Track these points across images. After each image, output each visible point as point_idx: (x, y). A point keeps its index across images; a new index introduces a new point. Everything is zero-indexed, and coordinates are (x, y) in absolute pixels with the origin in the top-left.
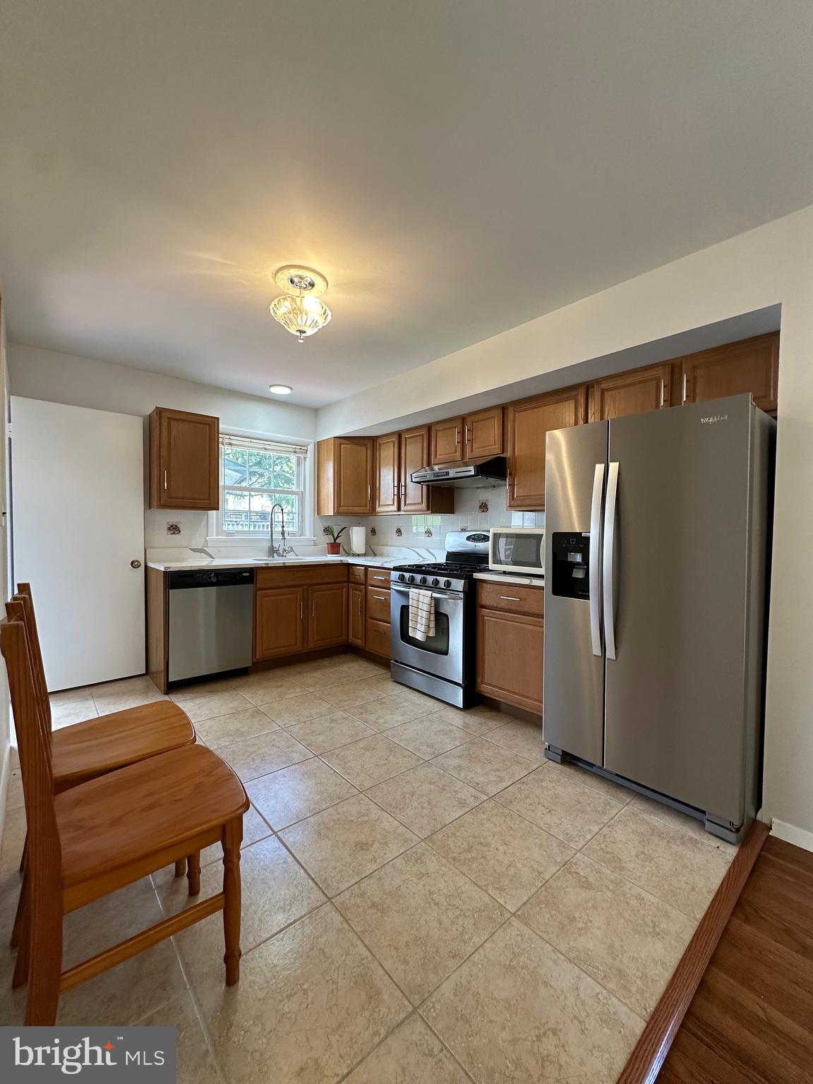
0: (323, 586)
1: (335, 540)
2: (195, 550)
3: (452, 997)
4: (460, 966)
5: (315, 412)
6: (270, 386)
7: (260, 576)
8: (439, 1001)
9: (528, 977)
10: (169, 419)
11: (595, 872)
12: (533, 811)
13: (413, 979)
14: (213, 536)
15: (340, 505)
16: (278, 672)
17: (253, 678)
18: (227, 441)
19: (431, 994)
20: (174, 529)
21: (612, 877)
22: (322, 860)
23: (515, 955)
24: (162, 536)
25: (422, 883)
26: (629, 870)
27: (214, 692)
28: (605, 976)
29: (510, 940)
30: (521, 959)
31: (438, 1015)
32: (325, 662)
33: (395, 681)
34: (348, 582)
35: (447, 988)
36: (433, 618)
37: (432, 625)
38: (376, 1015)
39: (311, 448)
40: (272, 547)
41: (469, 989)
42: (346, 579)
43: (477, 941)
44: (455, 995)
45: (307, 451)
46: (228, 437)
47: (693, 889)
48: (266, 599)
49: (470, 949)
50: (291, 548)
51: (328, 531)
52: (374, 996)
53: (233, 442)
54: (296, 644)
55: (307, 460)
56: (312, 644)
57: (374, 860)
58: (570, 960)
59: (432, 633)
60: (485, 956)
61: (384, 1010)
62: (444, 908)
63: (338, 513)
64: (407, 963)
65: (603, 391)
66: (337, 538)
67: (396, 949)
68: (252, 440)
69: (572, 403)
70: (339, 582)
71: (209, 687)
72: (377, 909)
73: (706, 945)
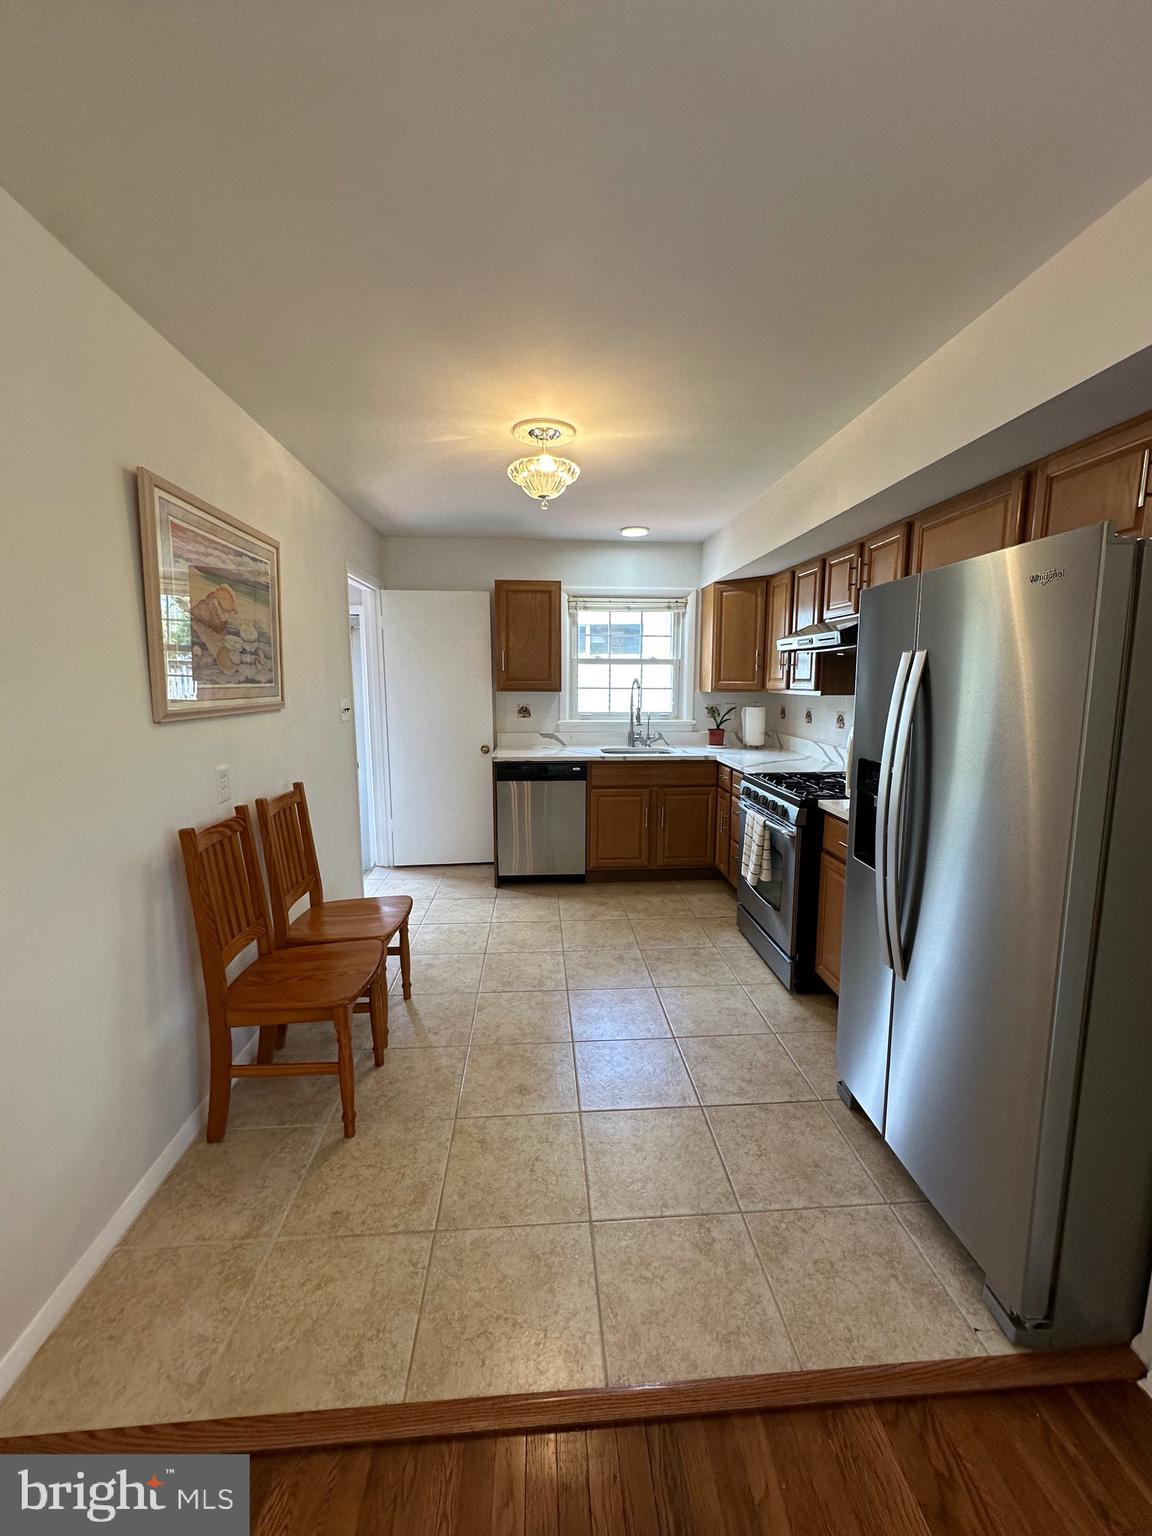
0: (676, 789)
1: (718, 726)
2: (545, 736)
3: (468, 1243)
4: (498, 1227)
5: (698, 547)
6: (622, 529)
7: (595, 772)
8: (456, 1238)
9: (542, 1275)
10: (507, 591)
11: (732, 1243)
12: (737, 1144)
13: (455, 1211)
14: (566, 720)
15: (720, 676)
16: (616, 887)
17: (586, 889)
18: (582, 604)
19: (456, 1229)
20: (524, 712)
21: (748, 1260)
22: (480, 1085)
23: (552, 1252)
24: (512, 720)
25: (538, 1147)
26: (783, 1268)
27: (539, 895)
28: (614, 1327)
29: (562, 1238)
30: (553, 1258)
31: (446, 1246)
32: (678, 886)
33: (740, 930)
34: (717, 785)
35: (473, 1234)
36: (766, 855)
37: (766, 865)
38: (407, 1215)
39: (691, 599)
40: (632, 733)
41: (486, 1247)
42: (714, 781)
43: (534, 1219)
44: (471, 1244)
45: (686, 604)
46: (581, 599)
47: (849, 1340)
48: (603, 798)
49: (520, 1221)
50: (660, 734)
51: (712, 711)
52: (419, 1201)
53: (588, 605)
54: (640, 858)
55: (687, 616)
56: (661, 861)
57: (519, 1107)
58: (597, 1291)
59: (765, 877)
60: (526, 1236)
61: (415, 1216)
62: (534, 1177)
63: (716, 688)
64: (462, 1197)
65: (1050, 480)
66: (721, 723)
67: (465, 1183)
68: (612, 600)
69: (1000, 507)
70: (705, 786)
71: (538, 889)
72: (482, 1147)
73: (773, 1391)
